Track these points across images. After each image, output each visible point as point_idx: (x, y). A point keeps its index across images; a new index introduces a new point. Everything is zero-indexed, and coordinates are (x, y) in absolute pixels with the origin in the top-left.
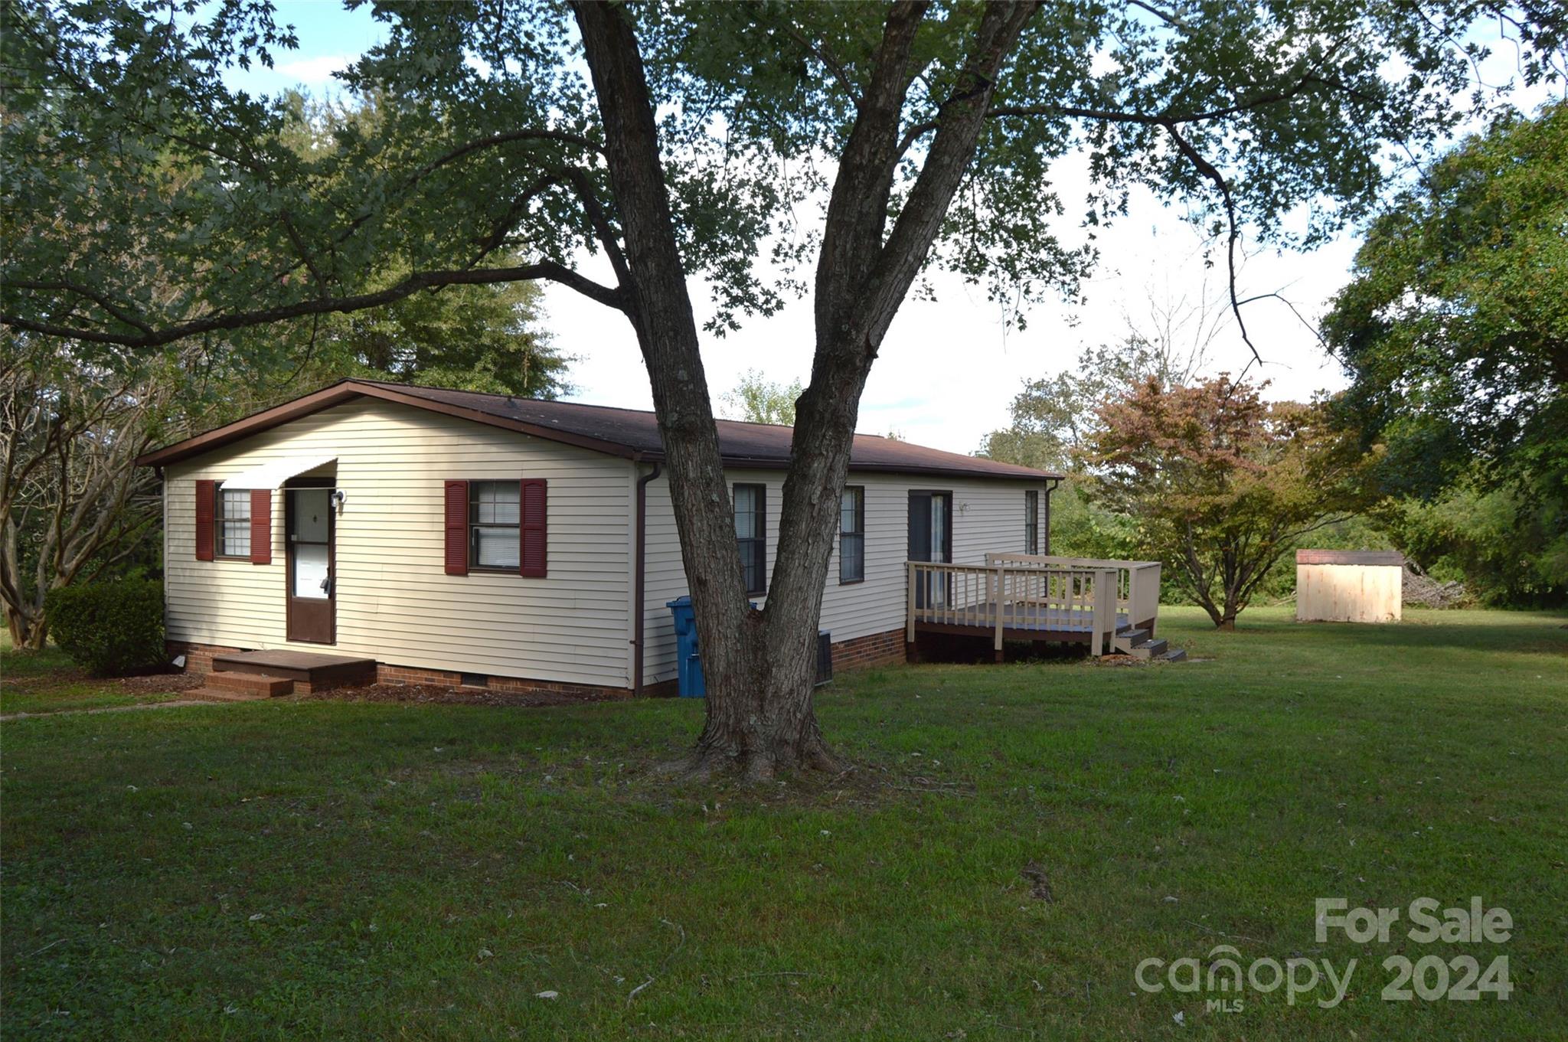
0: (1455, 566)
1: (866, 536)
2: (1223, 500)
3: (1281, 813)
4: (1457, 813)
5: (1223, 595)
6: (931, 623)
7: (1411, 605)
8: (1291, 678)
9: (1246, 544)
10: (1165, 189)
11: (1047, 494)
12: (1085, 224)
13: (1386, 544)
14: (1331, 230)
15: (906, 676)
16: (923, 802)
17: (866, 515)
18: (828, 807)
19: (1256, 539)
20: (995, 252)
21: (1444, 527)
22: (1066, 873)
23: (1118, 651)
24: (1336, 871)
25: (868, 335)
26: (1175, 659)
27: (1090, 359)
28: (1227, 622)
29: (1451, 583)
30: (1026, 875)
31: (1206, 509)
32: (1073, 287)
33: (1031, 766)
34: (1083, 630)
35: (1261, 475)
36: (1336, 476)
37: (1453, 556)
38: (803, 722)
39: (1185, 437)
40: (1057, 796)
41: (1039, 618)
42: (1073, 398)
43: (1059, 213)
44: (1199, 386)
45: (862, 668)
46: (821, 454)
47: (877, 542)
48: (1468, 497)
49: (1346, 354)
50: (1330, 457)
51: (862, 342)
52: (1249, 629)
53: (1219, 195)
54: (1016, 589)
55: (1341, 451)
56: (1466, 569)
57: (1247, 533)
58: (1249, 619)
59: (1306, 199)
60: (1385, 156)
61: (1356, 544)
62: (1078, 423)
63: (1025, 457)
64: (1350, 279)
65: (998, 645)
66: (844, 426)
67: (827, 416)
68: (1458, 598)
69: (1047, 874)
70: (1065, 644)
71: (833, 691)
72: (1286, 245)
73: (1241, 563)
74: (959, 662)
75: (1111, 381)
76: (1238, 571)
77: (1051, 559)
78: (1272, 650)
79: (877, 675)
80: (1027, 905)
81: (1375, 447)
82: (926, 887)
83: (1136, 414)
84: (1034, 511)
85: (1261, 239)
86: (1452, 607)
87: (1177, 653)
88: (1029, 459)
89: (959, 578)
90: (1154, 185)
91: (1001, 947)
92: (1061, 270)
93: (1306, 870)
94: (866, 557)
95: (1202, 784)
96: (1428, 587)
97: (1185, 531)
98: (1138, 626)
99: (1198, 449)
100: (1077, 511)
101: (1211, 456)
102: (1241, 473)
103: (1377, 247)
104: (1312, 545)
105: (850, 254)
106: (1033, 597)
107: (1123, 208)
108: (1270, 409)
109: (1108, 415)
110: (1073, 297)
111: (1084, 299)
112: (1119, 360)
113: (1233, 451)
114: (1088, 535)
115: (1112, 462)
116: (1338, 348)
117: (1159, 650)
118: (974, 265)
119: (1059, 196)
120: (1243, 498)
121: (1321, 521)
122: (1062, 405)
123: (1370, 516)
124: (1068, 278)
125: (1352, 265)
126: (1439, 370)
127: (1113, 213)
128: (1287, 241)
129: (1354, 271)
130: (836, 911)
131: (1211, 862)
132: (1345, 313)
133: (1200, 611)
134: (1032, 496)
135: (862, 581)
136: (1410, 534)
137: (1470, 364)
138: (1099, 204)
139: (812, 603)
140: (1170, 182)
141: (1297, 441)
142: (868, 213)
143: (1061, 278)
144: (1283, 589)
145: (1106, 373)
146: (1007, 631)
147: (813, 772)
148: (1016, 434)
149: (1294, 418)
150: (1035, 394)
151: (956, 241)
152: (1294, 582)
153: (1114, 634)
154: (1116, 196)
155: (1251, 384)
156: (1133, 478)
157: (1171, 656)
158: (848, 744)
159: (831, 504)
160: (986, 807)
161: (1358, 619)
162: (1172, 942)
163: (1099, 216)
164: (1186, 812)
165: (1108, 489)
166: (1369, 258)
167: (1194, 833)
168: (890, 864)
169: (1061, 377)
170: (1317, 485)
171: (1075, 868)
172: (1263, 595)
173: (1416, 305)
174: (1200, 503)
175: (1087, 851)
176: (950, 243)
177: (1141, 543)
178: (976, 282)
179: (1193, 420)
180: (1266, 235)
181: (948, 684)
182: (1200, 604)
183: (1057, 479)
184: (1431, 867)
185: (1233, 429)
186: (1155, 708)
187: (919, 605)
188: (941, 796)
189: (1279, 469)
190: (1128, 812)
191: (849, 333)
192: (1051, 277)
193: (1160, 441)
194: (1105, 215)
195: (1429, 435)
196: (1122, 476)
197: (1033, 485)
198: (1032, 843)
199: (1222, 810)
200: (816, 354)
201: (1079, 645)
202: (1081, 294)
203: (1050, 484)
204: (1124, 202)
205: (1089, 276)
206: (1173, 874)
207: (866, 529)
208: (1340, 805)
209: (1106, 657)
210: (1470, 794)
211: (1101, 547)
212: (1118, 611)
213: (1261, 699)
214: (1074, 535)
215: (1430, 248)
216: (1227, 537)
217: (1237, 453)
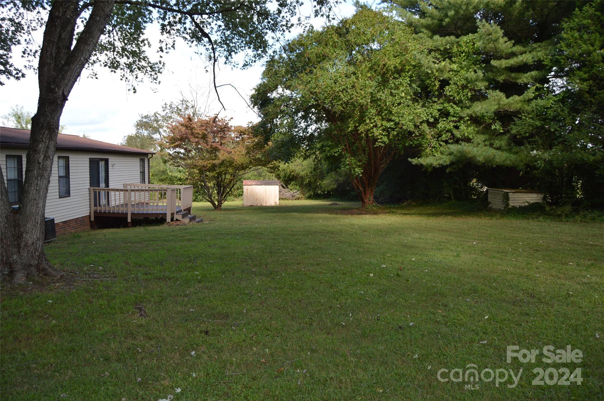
0: (296, 185)
1: (71, 177)
2: (216, 162)
3: (233, 275)
4: (292, 269)
5: (217, 198)
6: (101, 212)
7: (283, 199)
8: (240, 226)
9: (225, 178)
10: (189, 41)
11: (149, 160)
12: (158, 52)
13: (274, 178)
14: (252, 62)
15: (89, 235)
16: (94, 285)
17: (70, 168)
18: (52, 291)
19: (228, 177)
20: (124, 60)
21: (293, 172)
22: (152, 306)
23: (177, 220)
24: (251, 293)
25: (63, 90)
26: (198, 222)
27: (166, 107)
28: (217, 208)
29: (295, 191)
30: (136, 308)
31: (210, 165)
32: (155, 77)
33: (140, 266)
34: (163, 212)
35: (230, 153)
36: (256, 153)
37: (295, 182)
38: (39, 256)
39: (202, 138)
40: (150, 276)
41: (146, 208)
42: (160, 122)
43: (149, 46)
44: (207, 119)
45: (71, 233)
46: (43, 141)
47: (76, 180)
48: (299, 161)
49: (259, 109)
50: (254, 146)
51: (60, 93)
52: (227, 209)
53: (210, 45)
54: (135, 198)
55: (257, 144)
56: (300, 186)
57: (225, 174)
58: (227, 206)
59: (243, 50)
60: (269, 36)
61: (264, 178)
62: (162, 132)
63: (141, 145)
64: (259, 82)
65: (129, 220)
66: (53, 129)
67: (45, 124)
68: (298, 196)
69: (145, 307)
70: (156, 218)
71: (56, 243)
72: (234, 66)
73: (223, 185)
74: (113, 228)
75: (175, 116)
76: (222, 188)
77: (151, 186)
78: (234, 217)
79: (76, 235)
80: (137, 320)
81: (269, 143)
82: (94, 318)
83: (184, 129)
84: (144, 167)
85: (226, 63)
86: (296, 199)
87: (200, 219)
88: (142, 146)
89: (112, 194)
90: (185, 39)
91: (125, 337)
92: (151, 70)
93: (241, 294)
94: (71, 186)
95: (205, 267)
96: (288, 193)
97: (203, 174)
98: (184, 210)
99: (207, 143)
100: (162, 167)
101: (211, 145)
102: (222, 152)
103: (269, 71)
104: (249, 178)
105: (54, 55)
106: (143, 201)
107: (173, 46)
108: (233, 128)
109: (173, 129)
110: (155, 81)
111: (160, 82)
112: (178, 108)
113: (219, 143)
114: (167, 176)
115: (174, 147)
116: (256, 107)
117: (193, 219)
118: (114, 66)
119: (149, 40)
120: (223, 161)
121: (251, 170)
122: (155, 125)
123: (268, 168)
124: (153, 73)
125: (261, 77)
126: (290, 116)
127: (169, 48)
128: (235, 65)
129: (262, 79)
130: (54, 334)
131: (207, 295)
132: (258, 94)
133: (209, 204)
134: (143, 161)
135: (69, 196)
136: (282, 174)
137: (300, 115)
138: (164, 44)
139: (41, 205)
140: (192, 38)
141: (243, 140)
142: (64, 39)
143: (150, 73)
144: (239, 195)
145: (173, 113)
146: (132, 214)
147: (45, 277)
148: (137, 136)
149: (241, 132)
150: (144, 120)
151: (106, 54)
152: (243, 192)
153: (175, 214)
154: (170, 42)
155: (226, 119)
156: (184, 154)
157: (197, 220)
158: (62, 264)
159: (48, 163)
160: (120, 284)
161: (264, 205)
162: (192, 326)
163: (164, 49)
164: (199, 278)
165: (174, 158)
166: (267, 75)
167: (202, 285)
168: (79, 311)
169: (155, 114)
170: (250, 156)
171: (155, 303)
172: (232, 197)
173: (282, 92)
174: (208, 163)
175: (161, 296)
176: (103, 55)
177: (187, 179)
178: (115, 72)
179: (205, 132)
180: (227, 62)
181: (107, 237)
182: (209, 201)
183: (152, 154)
184: (283, 288)
185: (220, 136)
186: (189, 240)
187: (95, 205)
188: (102, 281)
189: (236, 151)
190: (177, 280)
191: (54, 89)
192: (146, 72)
193: (193, 139)
194: (166, 49)
195: (286, 139)
196: (179, 153)
197: (143, 156)
198: (139, 296)
199: (212, 275)
200: (40, 98)
201: (162, 218)
202: (158, 80)
203: (150, 156)
204: (174, 44)
205: (161, 73)
206: (193, 301)
207: (70, 174)
208: (254, 270)
209: (172, 223)
210: (297, 262)
211: (171, 181)
212: (177, 204)
213: (228, 234)
214: (161, 176)
215: (287, 72)
216: (218, 176)
217: (221, 144)
